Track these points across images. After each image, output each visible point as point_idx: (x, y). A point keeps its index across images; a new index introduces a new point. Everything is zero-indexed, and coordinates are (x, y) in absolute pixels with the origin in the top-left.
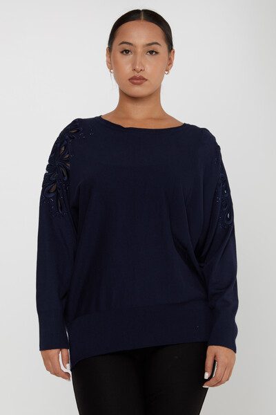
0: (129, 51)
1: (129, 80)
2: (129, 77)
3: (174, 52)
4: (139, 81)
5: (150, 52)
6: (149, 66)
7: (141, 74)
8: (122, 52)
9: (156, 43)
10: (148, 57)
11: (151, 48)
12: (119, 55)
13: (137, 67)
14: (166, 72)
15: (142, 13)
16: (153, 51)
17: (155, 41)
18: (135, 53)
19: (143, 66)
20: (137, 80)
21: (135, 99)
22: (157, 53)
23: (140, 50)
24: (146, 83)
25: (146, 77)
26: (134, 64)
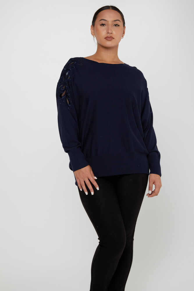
0: (104, 24)
1: (105, 38)
2: (104, 37)
3: (125, 27)
4: (110, 39)
5: (115, 25)
6: (115, 32)
7: (111, 35)
8: (101, 25)
9: (118, 20)
10: (114, 27)
11: (115, 23)
12: (99, 27)
13: (110, 31)
14: (122, 37)
15: (111, 7)
16: (116, 25)
17: (118, 19)
18: (108, 25)
19: (112, 31)
20: (109, 38)
21: (107, 48)
22: (118, 26)
23: (110, 23)
24: (113, 40)
25: (114, 37)
26: (108, 30)
